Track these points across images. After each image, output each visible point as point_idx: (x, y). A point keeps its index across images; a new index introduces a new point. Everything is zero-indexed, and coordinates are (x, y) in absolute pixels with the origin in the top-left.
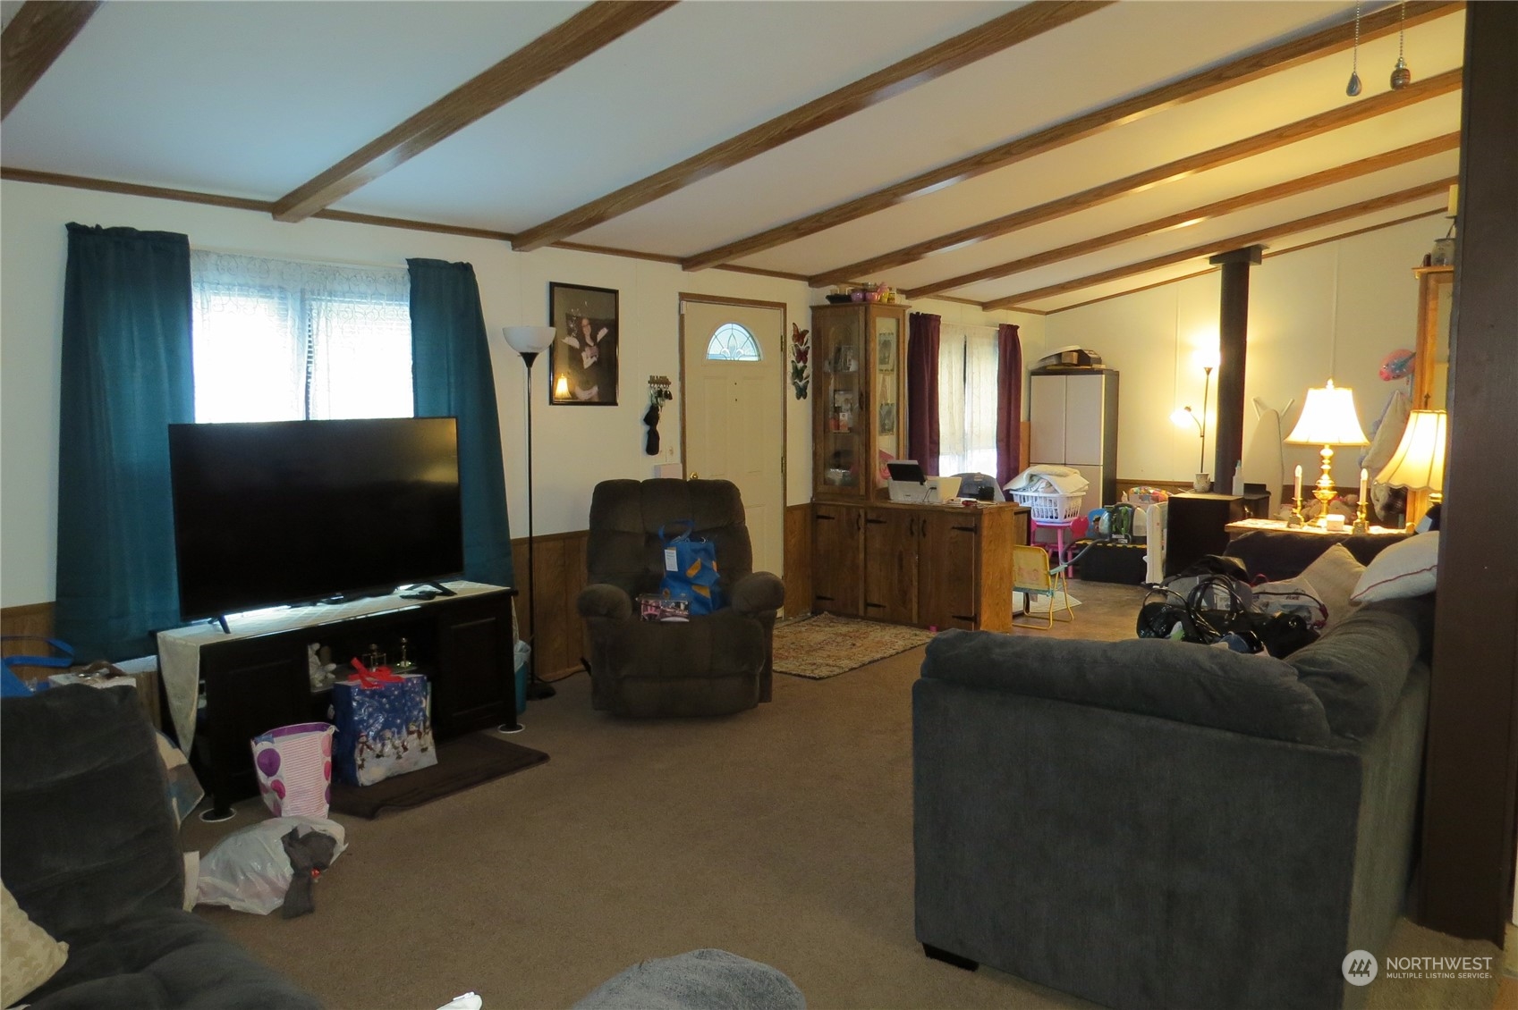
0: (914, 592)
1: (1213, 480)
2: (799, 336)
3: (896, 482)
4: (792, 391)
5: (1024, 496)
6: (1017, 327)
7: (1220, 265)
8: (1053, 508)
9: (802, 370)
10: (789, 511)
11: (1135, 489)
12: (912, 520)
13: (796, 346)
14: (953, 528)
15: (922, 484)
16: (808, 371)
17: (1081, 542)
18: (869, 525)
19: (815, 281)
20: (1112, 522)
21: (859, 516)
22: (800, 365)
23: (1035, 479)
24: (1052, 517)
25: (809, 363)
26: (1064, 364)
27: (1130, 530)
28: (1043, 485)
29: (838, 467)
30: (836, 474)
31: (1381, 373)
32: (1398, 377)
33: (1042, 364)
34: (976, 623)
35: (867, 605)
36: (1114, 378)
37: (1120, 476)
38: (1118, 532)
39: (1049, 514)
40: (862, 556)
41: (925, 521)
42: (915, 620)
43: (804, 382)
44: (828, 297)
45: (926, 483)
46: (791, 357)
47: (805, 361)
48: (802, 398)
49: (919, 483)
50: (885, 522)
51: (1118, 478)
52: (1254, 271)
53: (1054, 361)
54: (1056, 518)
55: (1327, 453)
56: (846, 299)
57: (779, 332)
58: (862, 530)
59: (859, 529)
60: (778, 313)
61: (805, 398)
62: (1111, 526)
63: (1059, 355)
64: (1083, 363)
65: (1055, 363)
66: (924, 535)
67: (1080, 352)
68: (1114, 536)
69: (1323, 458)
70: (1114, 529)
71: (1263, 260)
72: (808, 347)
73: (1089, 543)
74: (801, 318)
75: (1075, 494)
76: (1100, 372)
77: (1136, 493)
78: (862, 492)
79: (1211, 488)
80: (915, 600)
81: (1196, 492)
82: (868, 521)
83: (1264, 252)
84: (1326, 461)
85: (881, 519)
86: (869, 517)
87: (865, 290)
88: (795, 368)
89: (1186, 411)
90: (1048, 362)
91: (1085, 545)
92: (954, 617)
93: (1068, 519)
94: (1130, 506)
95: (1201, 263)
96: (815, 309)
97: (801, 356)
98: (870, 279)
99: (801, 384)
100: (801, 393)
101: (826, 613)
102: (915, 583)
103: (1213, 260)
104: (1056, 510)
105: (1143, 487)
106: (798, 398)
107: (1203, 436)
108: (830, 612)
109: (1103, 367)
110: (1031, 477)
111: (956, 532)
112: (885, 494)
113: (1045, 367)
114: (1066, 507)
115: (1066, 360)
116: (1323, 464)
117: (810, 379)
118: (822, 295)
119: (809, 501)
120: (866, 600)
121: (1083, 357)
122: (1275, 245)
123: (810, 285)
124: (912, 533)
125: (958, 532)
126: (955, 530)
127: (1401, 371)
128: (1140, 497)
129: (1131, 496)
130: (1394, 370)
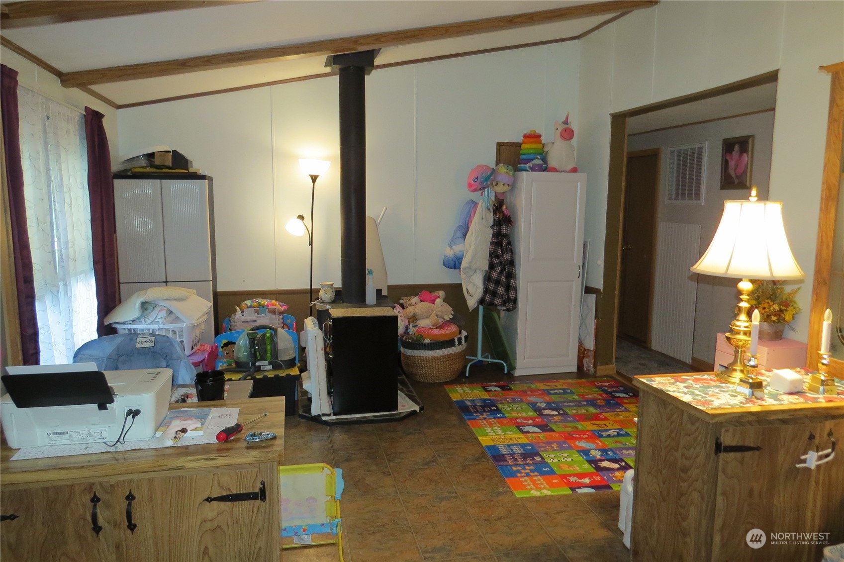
6: (103, 115)
7: (337, 68)
11: (249, 303)
15: (103, 407)
20: (255, 349)
23: (149, 307)
26: (158, 167)
31: (470, 185)
33: (128, 166)
37: (220, 287)
45: (114, 404)
49: (96, 406)
51: (218, 290)
53: (143, 162)
55: (746, 286)
62: (253, 354)
63: (151, 156)
64: (178, 166)
65: (144, 165)
66: (133, 526)
67: (174, 153)
68: (259, 364)
76: (196, 177)
77: (250, 307)
89: (300, 221)
90: (137, 163)
94: (272, 328)
103: (329, 62)
105: (254, 300)
107: (311, 244)
109: (198, 171)
110: (144, 306)
111: (214, 508)
113: (126, 170)
115: (157, 161)
121: (178, 159)
125: (223, 505)
126: (215, 503)
127: (487, 183)
128: (256, 312)
129: (246, 310)
130: (481, 183)
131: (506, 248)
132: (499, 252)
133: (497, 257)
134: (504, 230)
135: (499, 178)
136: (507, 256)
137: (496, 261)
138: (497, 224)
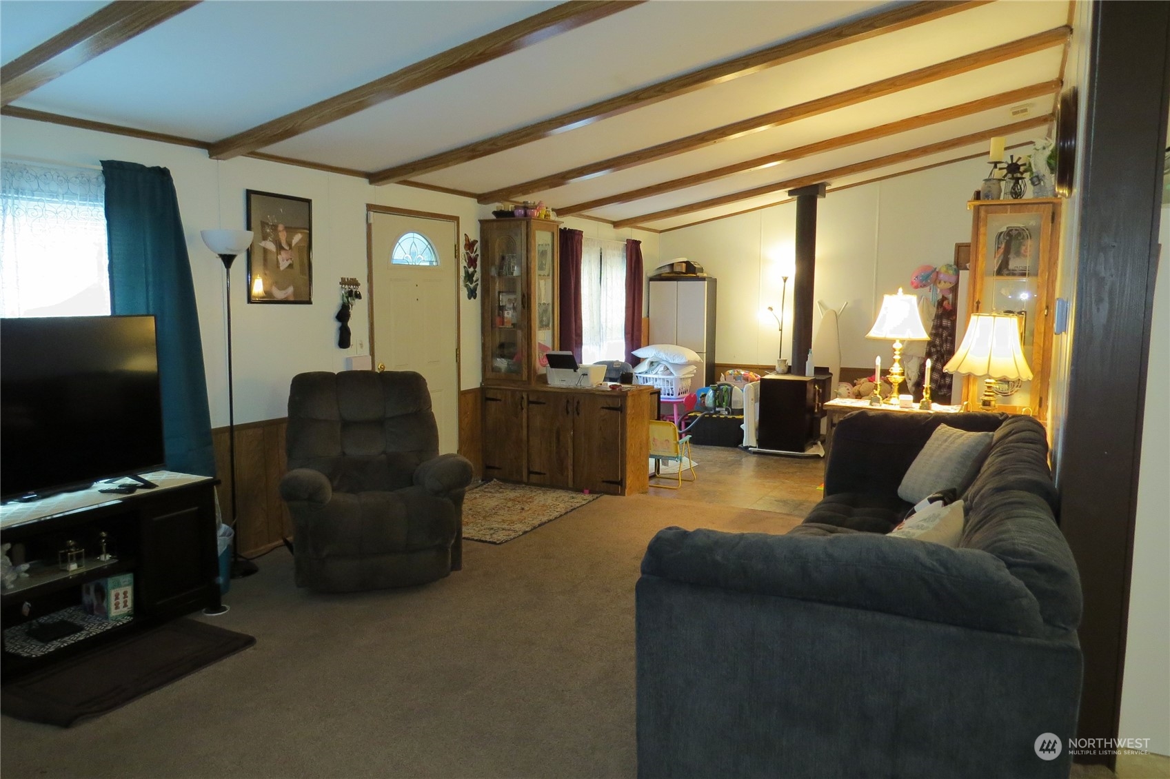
0: (570, 461)
1: (790, 364)
2: (470, 245)
3: (553, 369)
4: (464, 292)
5: (646, 378)
6: (640, 242)
7: (796, 197)
8: (670, 387)
9: (473, 275)
10: (462, 395)
11: (730, 371)
12: (568, 401)
13: (467, 253)
14: (603, 408)
15: (575, 371)
16: (478, 276)
17: (692, 414)
18: (531, 406)
19: (483, 198)
20: (716, 398)
21: (522, 398)
22: (471, 270)
23: (655, 364)
24: (668, 394)
25: (478, 269)
26: (676, 273)
27: (730, 404)
28: (662, 369)
29: (502, 356)
30: (502, 363)
31: (912, 283)
32: (925, 286)
33: (658, 272)
34: (622, 486)
35: (530, 472)
36: (713, 283)
37: (718, 361)
38: (720, 406)
39: (667, 392)
40: (525, 432)
41: (578, 403)
42: (570, 484)
43: (474, 284)
44: (495, 213)
45: (578, 370)
46: (463, 263)
47: (475, 267)
48: (472, 298)
49: (572, 370)
50: (544, 403)
51: (716, 362)
52: (821, 203)
53: (667, 270)
54: (672, 395)
55: (898, 346)
56: (510, 214)
57: (454, 242)
58: (525, 410)
59: (522, 409)
60: (452, 225)
61: (475, 298)
62: (715, 402)
63: (672, 265)
64: (689, 272)
65: (668, 271)
66: (578, 414)
67: (688, 263)
68: (717, 409)
69: (895, 350)
70: (717, 404)
71: (827, 194)
72: (478, 255)
73: (699, 415)
74: (471, 231)
75: (687, 376)
76: (703, 279)
77: (731, 374)
78: (525, 377)
79: (789, 371)
80: (570, 468)
81: (778, 373)
82: (529, 402)
83: (827, 188)
84: (897, 353)
85: (541, 401)
86: (531, 399)
87: (526, 207)
88: (467, 272)
89: (769, 311)
90: (663, 271)
91: (696, 417)
92: (603, 482)
93: (681, 396)
94: (729, 385)
95: (782, 195)
96: (483, 223)
97: (472, 262)
98: (531, 198)
99: (472, 286)
100: (472, 294)
101: (495, 480)
102: (570, 454)
103: (791, 193)
104: (672, 389)
105: (736, 370)
106: (470, 298)
107: (781, 330)
108: (498, 479)
109: (705, 275)
111: (604, 412)
112: (543, 379)
113: (660, 275)
114: (680, 386)
115: (677, 269)
116: (895, 354)
117: (479, 282)
118: (489, 210)
119: (478, 386)
120: (528, 469)
121: (690, 267)
122: (836, 183)
123: (479, 202)
124: (568, 413)
125: (607, 411)
126: (604, 410)
127: (926, 281)
128: (735, 378)
129: (728, 377)
130: (922, 281)
131: (947, 339)
132: (937, 342)
133: (935, 346)
134: (945, 322)
135: (941, 276)
136: (946, 346)
137: (933, 350)
138: (939, 317)
